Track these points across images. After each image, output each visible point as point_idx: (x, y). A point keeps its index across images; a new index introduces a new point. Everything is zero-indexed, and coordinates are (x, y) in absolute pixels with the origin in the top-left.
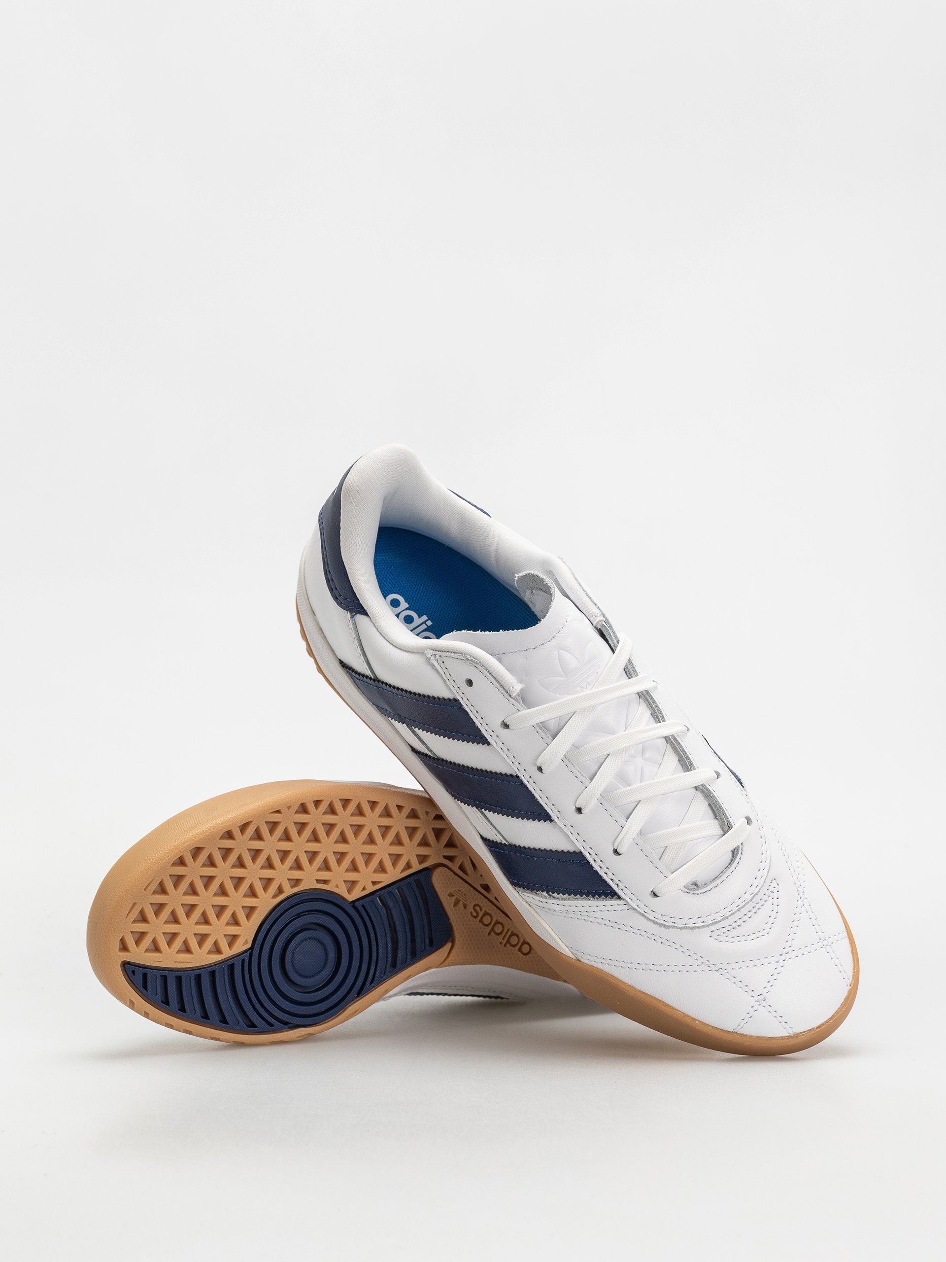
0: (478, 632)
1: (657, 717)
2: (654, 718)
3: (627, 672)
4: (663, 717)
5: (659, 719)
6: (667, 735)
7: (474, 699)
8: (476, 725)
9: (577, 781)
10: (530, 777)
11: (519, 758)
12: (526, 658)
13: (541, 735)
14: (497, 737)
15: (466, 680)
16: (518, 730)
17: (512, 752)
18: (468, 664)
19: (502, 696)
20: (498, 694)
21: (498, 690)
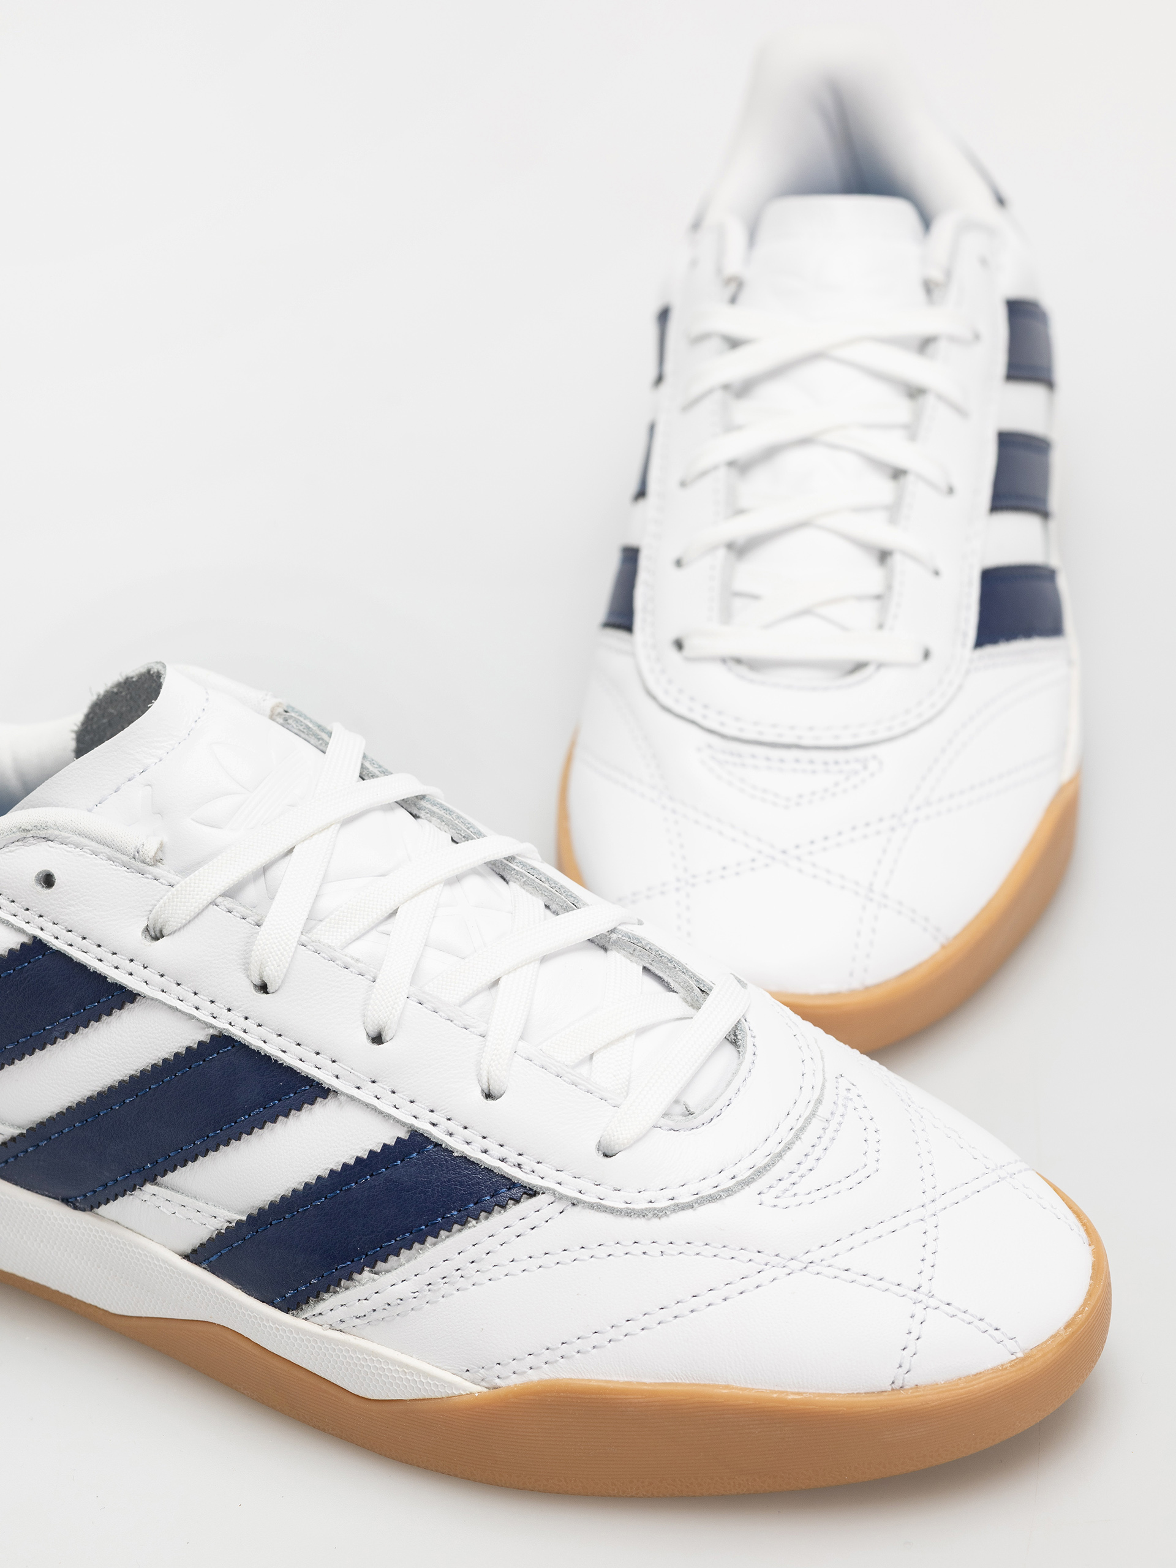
7: (68, 910)
8: (91, 970)
9: (351, 974)
10: (246, 1018)
11: (207, 991)
12: (149, 785)
13: (237, 912)
14: (146, 968)
15: (36, 877)
16: (185, 928)
17: (189, 985)
18: (31, 840)
19: (126, 871)
20: (116, 870)
21: (112, 862)
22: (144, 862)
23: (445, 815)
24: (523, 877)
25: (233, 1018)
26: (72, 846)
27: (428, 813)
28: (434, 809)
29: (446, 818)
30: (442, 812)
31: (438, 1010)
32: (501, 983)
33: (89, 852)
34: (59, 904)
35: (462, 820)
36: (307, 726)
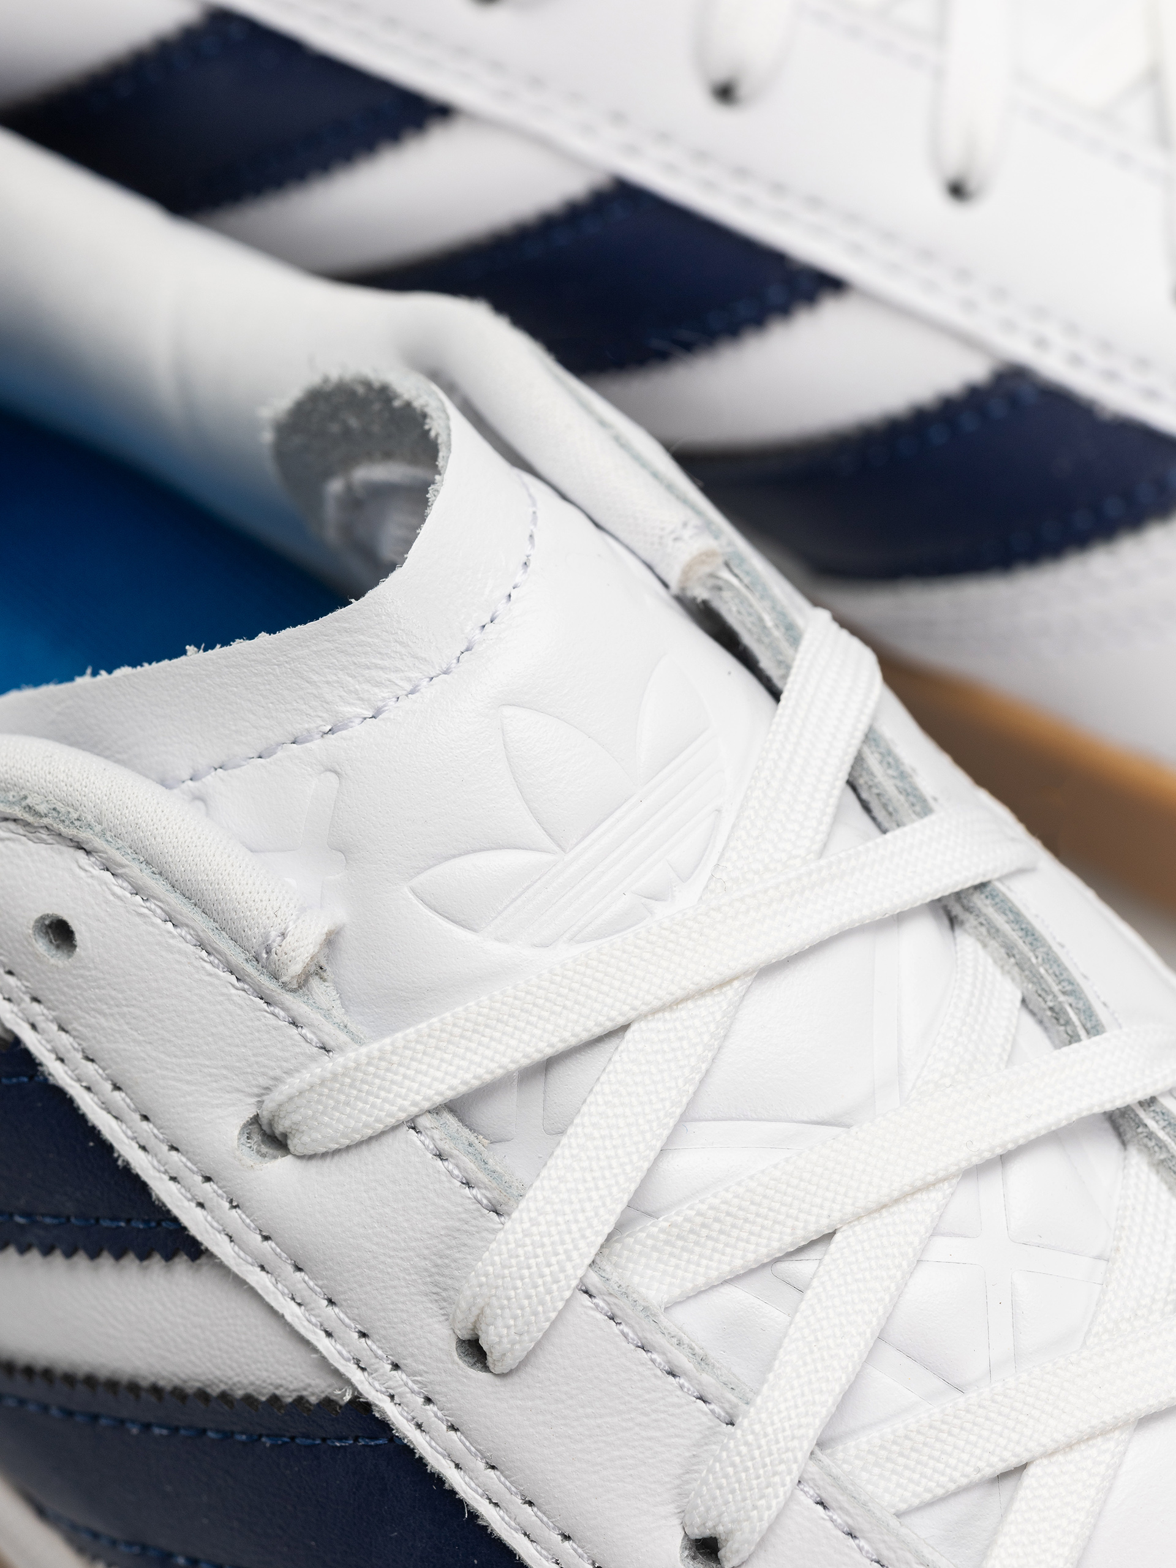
0: (79, 681)
1: (1057, 1014)
2: (1041, 1022)
3: (875, 806)
4: (1087, 1012)
5: (1068, 1022)
6: (1119, 1104)
7: (93, 1020)
8: (120, 1163)
9: (679, 1393)
10: (428, 1400)
11: (356, 1311)
12: (336, 772)
13: (457, 1166)
14: (235, 1207)
15: (37, 921)
16: (336, 1158)
17: (320, 1283)
18: (44, 835)
19: (233, 986)
20: (210, 975)
21: (204, 954)
22: (275, 976)
23: (1020, 942)
24: (1160, 1148)
25: (399, 1390)
26: (125, 884)
27: (981, 924)
28: (1000, 920)
29: (1021, 953)
30: (1015, 936)
31: (858, 1535)
32: (1030, 1478)
33: (159, 911)
34: (76, 998)
35: (1055, 967)
36: (761, 620)
